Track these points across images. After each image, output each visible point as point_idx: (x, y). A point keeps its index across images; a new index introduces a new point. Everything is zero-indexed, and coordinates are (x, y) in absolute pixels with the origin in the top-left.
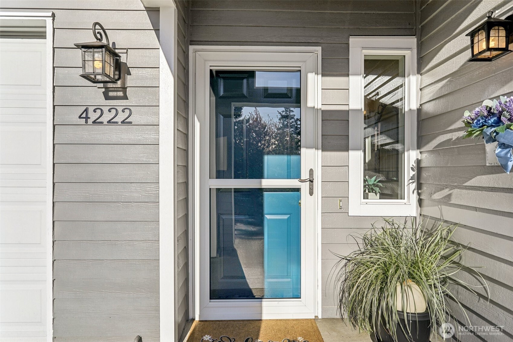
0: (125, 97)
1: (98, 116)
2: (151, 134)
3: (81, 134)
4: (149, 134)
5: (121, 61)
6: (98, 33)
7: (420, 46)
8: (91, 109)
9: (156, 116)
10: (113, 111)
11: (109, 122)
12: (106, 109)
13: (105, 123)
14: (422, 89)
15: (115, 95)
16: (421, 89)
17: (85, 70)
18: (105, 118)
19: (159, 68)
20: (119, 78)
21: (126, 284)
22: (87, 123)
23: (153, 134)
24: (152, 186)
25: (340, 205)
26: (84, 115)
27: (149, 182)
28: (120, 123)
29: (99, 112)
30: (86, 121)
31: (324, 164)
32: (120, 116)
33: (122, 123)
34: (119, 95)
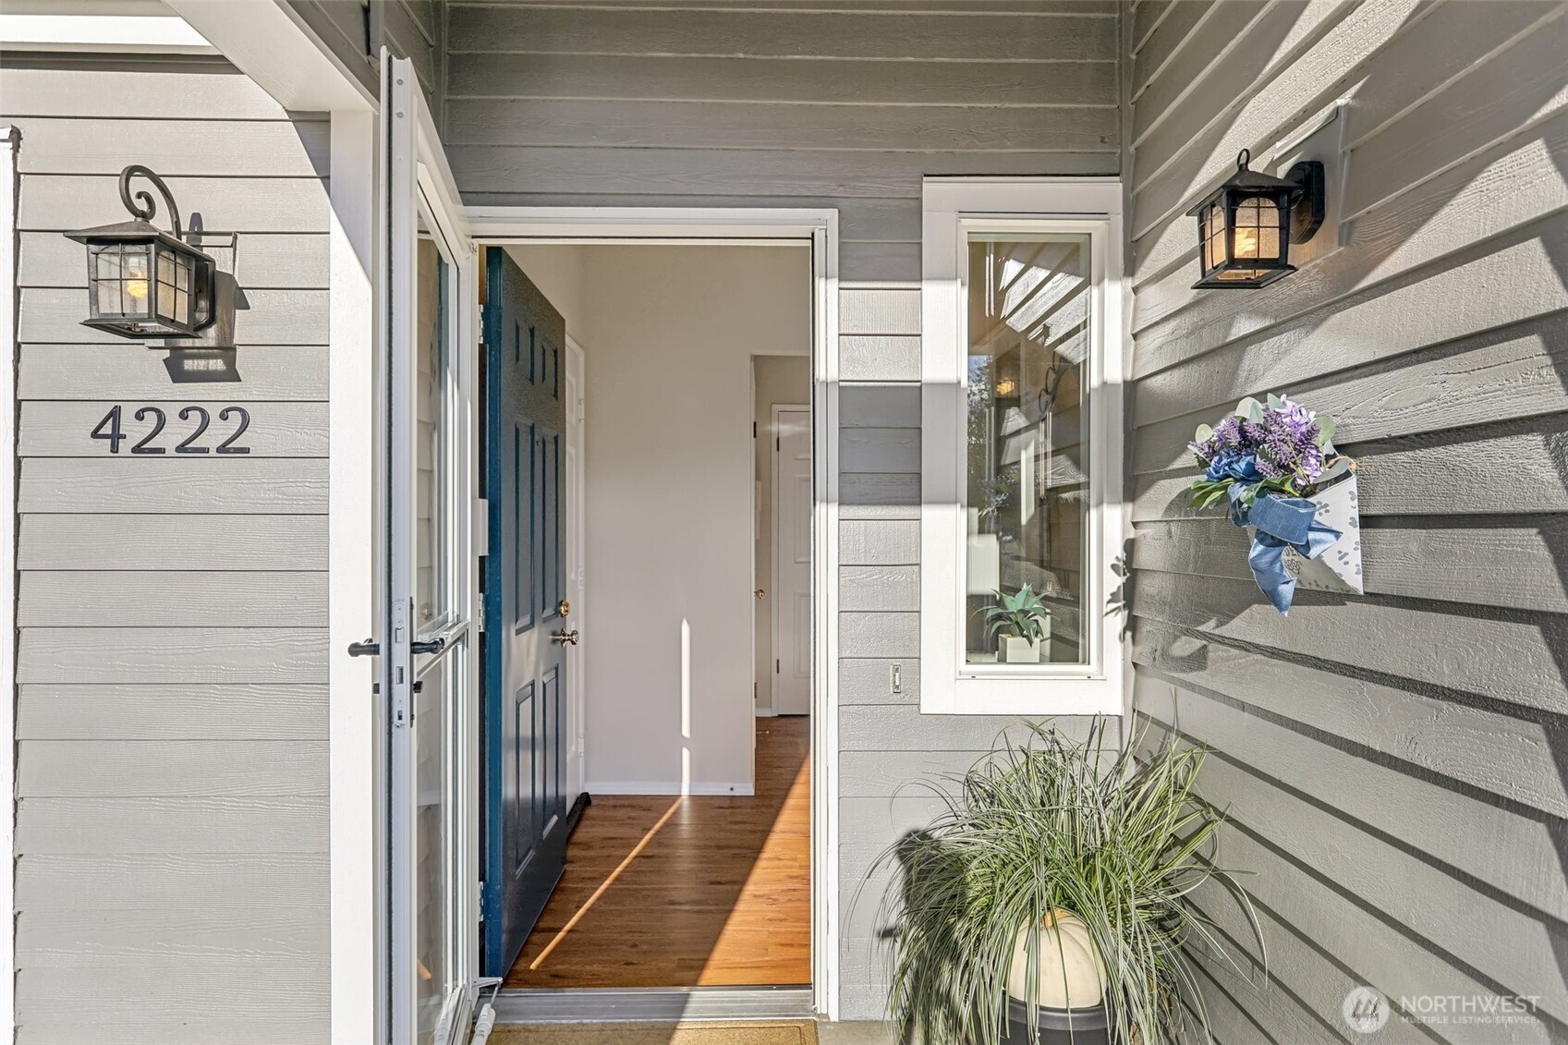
0: (231, 375)
1: (150, 431)
2: (307, 484)
3: (98, 484)
4: (299, 484)
5: (217, 269)
6: (139, 195)
7: (1134, 208)
8: (128, 412)
9: (319, 431)
10: (195, 417)
11: (181, 448)
12: (171, 412)
13: (171, 451)
14: (1138, 337)
15: (202, 368)
16: (1135, 336)
17: (98, 308)
18: (172, 436)
19: (328, 289)
20: (212, 320)
21: (231, 925)
22: (117, 452)
23: (311, 485)
24: (308, 638)
25: (895, 682)
26: (107, 429)
27: (300, 625)
28: (213, 453)
29: (151, 419)
30: (113, 445)
31: (848, 561)
32: (215, 432)
33: (219, 450)
34: (214, 368)
